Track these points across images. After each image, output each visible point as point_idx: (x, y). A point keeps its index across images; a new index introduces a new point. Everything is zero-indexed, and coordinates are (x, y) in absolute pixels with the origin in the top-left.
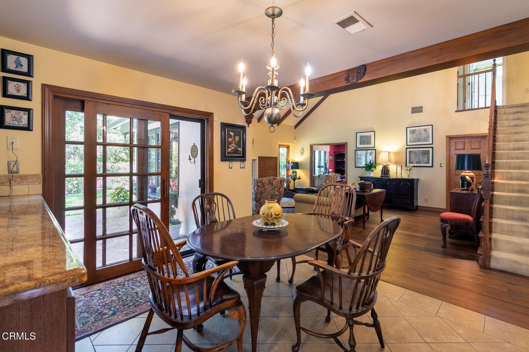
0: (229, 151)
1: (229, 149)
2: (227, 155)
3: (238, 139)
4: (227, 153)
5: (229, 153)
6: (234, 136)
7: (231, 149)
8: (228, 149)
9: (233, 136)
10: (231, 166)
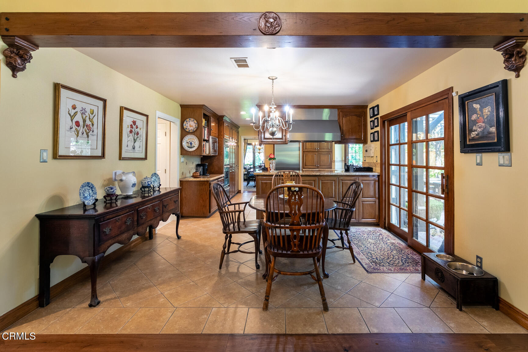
0: (472, 136)
1: (473, 133)
2: (468, 143)
3: (489, 111)
4: (469, 140)
5: (473, 139)
6: (481, 109)
7: (476, 133)
8: (469, 134)
9: (478, 110)
10: (478, 161)
